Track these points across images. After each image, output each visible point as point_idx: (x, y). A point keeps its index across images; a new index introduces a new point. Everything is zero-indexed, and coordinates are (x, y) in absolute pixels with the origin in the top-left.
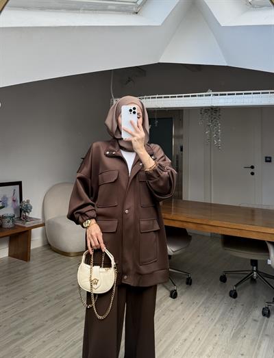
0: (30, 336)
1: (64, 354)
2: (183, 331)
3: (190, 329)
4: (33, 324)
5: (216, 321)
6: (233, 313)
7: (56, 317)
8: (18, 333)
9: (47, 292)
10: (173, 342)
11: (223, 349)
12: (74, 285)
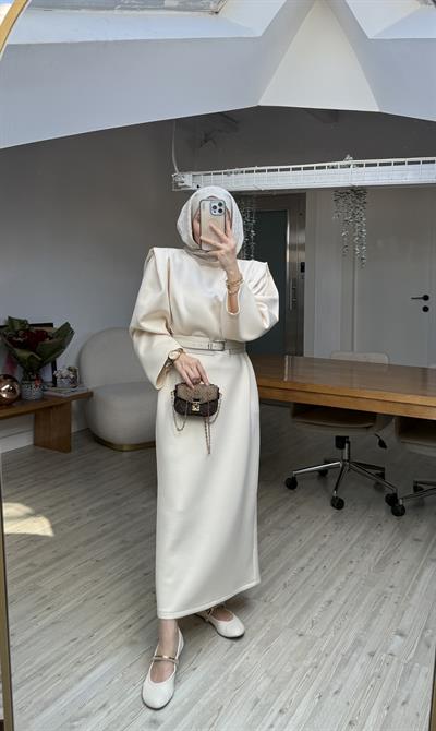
0: (52, 567)
1: (108, 591)
2: (300, 557)
3: (310, 554)
4: (55, 552)
5: (352, 542)
6: (381, 531)
7: (89, 541)
8: (31, 565)
9: (73, 505)
10: (282, 572)
11: (361, 579)
12: (118, 494)
